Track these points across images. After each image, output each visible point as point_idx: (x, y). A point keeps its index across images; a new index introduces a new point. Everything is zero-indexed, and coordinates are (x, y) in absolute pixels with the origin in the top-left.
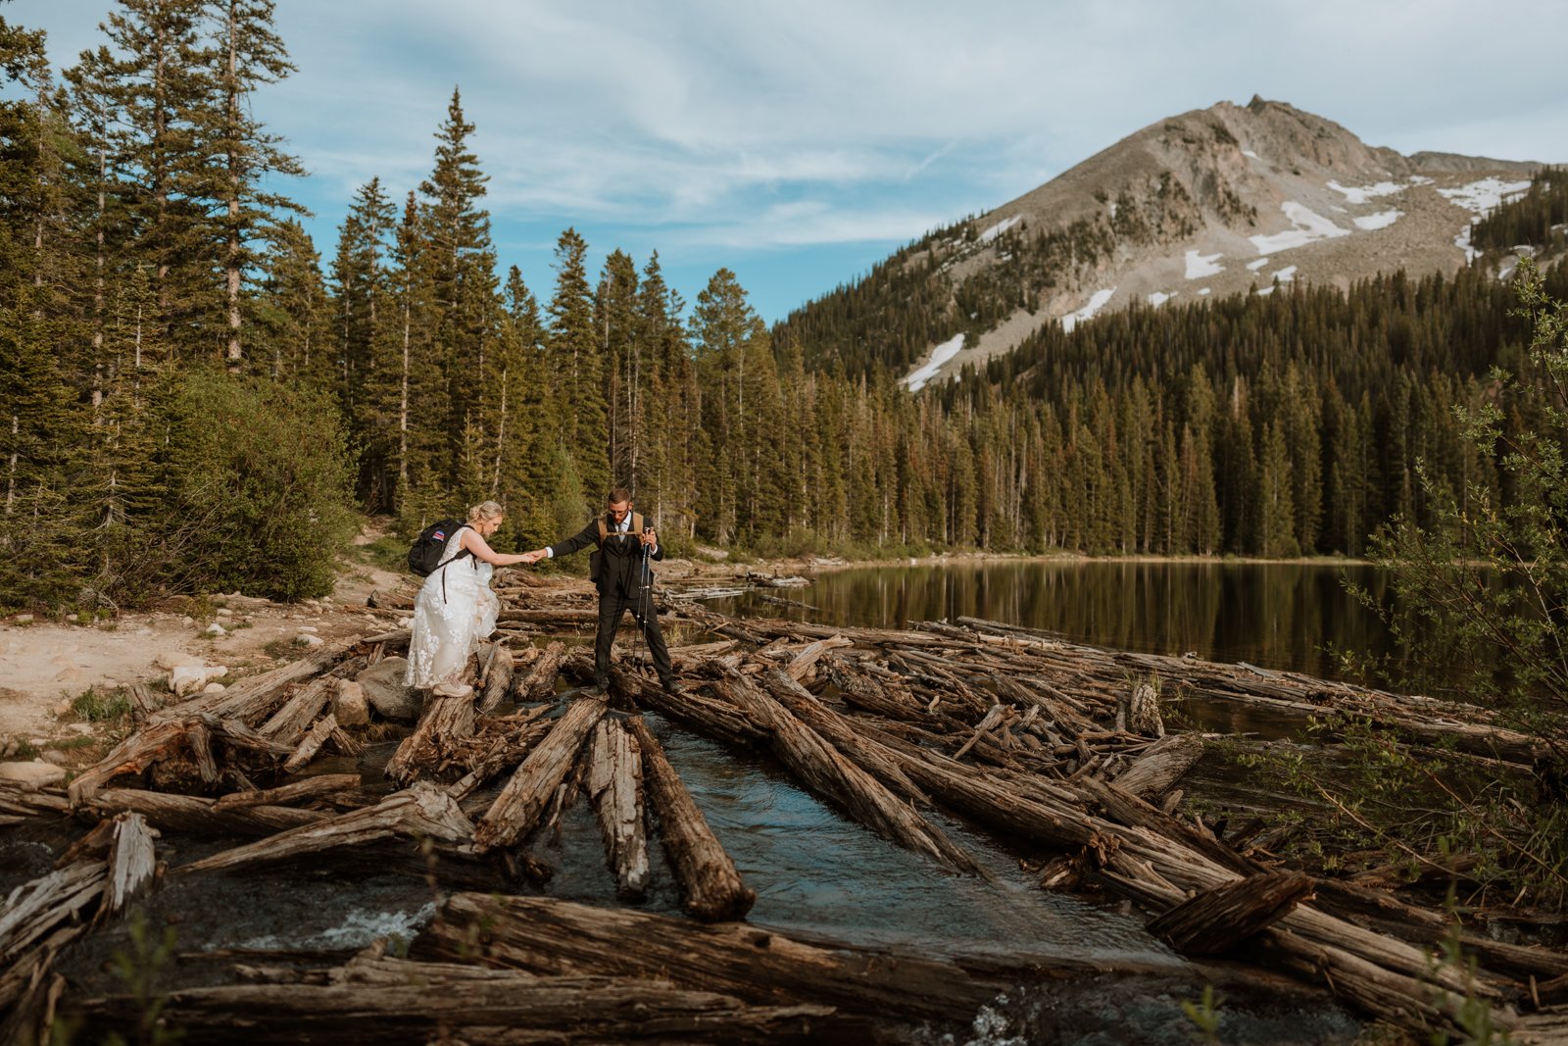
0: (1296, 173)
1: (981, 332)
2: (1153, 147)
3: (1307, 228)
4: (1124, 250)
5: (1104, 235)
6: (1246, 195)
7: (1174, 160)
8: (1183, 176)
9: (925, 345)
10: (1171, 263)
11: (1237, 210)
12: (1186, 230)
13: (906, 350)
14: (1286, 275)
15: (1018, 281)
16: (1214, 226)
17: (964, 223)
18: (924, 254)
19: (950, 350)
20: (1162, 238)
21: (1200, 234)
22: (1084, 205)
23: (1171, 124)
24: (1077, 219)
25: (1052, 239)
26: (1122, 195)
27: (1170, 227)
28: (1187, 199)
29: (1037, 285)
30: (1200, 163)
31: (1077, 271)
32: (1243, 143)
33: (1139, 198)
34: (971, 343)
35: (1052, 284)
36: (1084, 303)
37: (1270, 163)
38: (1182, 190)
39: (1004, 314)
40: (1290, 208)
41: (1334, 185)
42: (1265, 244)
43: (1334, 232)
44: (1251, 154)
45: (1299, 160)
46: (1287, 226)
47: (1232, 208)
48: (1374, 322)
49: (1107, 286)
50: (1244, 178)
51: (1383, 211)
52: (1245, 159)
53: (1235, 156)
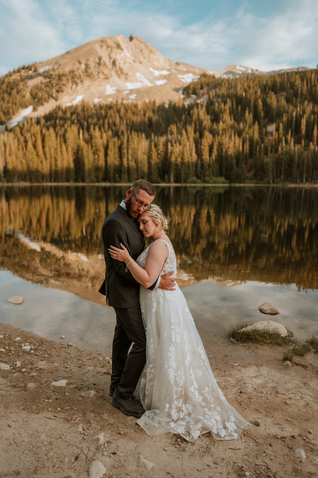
0: (141, 63)
1: (38, 106)
2: (97, 47)
3: (142, 82)
4: (87, 82)
5: (80, 76)
6: (125, 68)
7: (103, 53)
8: (106, 59)
9: (18, 109)
10: (101, 89)
11: (122, 73)
12: (107, 78)
13: (11, 110)
14: (133, 97)
15: (51, 89)
16: (115, 77)
17: (33, 65)
18: (18, 74)
19: (27, 112)
20: (99, 80)
21: (111, 80)
22: (74, 65)
23: (103, 40)
24: (71, 69)
25: (63, 75)
26: (86, 63)
27: (101, 76)
28: (107, 67)
29: (58, 91)
30: (111, 55)
31: (71, 88)
32: (125, 50)
33: (92, 64)
34: (35, 109)
35: (62, 91)
36: (74, 99)
37: (134, 59)
38: (105, 64)
39: (47, 101)
40: (138, 75)
41: (151, 69)
42: (130, 86)
43: (149, 84)
44: (128, 55)
45: (142, 59)
46: (137, 81)
47: (121, 73)
48: (144, 115)
49: (81, 94)
50: (125, 63)
51: (163, 79)
52: (126, 56)
53: (122, 55)
